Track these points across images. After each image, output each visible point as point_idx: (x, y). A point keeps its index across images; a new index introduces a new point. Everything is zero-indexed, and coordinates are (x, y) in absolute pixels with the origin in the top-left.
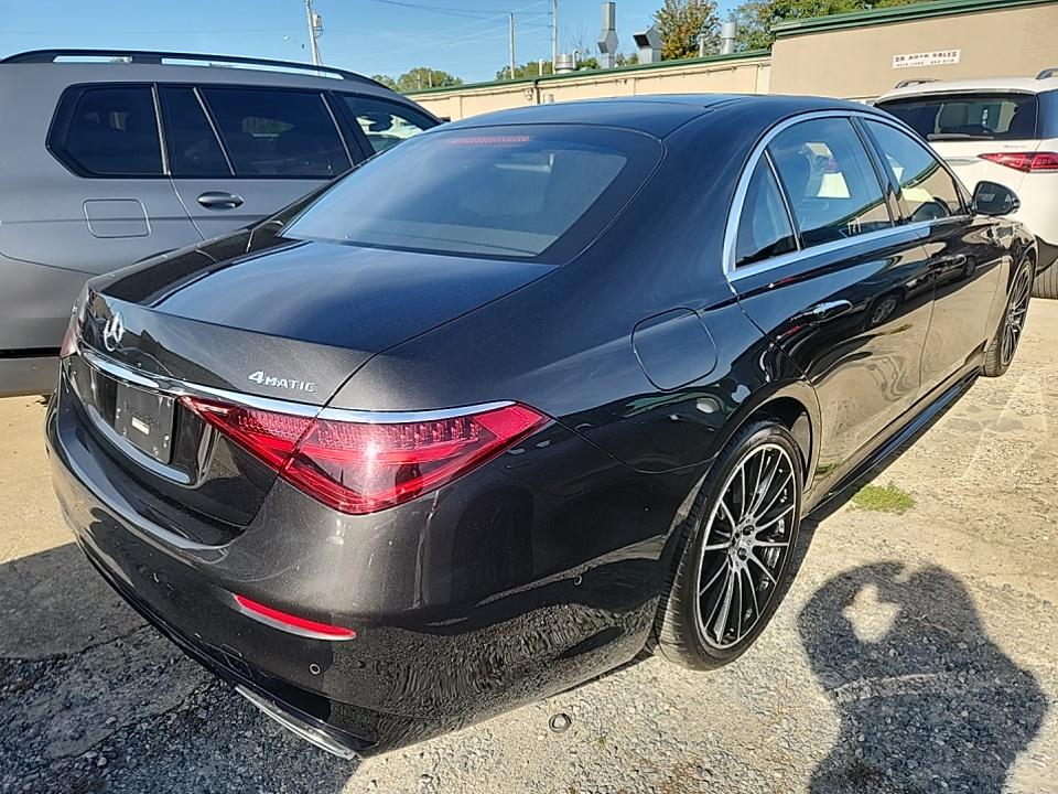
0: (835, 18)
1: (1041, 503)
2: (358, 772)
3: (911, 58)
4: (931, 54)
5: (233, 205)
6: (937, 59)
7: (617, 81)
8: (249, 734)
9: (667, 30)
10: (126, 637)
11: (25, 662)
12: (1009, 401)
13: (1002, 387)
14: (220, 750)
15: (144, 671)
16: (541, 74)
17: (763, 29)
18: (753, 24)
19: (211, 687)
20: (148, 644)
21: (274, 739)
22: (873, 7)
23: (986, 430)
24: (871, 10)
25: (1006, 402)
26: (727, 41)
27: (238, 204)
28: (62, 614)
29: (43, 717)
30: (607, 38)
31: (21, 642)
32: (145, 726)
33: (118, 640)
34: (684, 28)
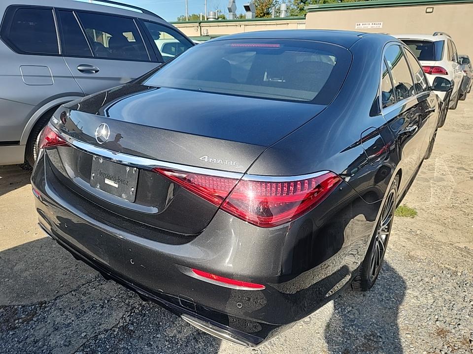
0: (326, 5)
1: (465, 212)
2: (220, 351)
3: (363, 24)
4: (371, 23)
5: (94, 72)
6: (374, 25)
7: (236, 25)
8: (159, 336)
9: (257, 5)
10: (76, 290)
11: (23, 306)
12: (435, 169)
13: (430, 163)
14: (147, 345)
15: (93, 307)
16: (201, 20)
17: (296, 8)
18: (292, 5)
19: (131, 313)
20: (89, 294)
21: (172, 337)
22: (341, 2)
23: (431, 181)
24: (340, 3)
25: (434, 170)
26: (283, 11)
27: (97, 71)
28: (36, 280)
29: (44, 335)
30: (232, 6)
31: (18, 295)
32: (103, 336)
33: (72, 292)
34: (264, 5)
